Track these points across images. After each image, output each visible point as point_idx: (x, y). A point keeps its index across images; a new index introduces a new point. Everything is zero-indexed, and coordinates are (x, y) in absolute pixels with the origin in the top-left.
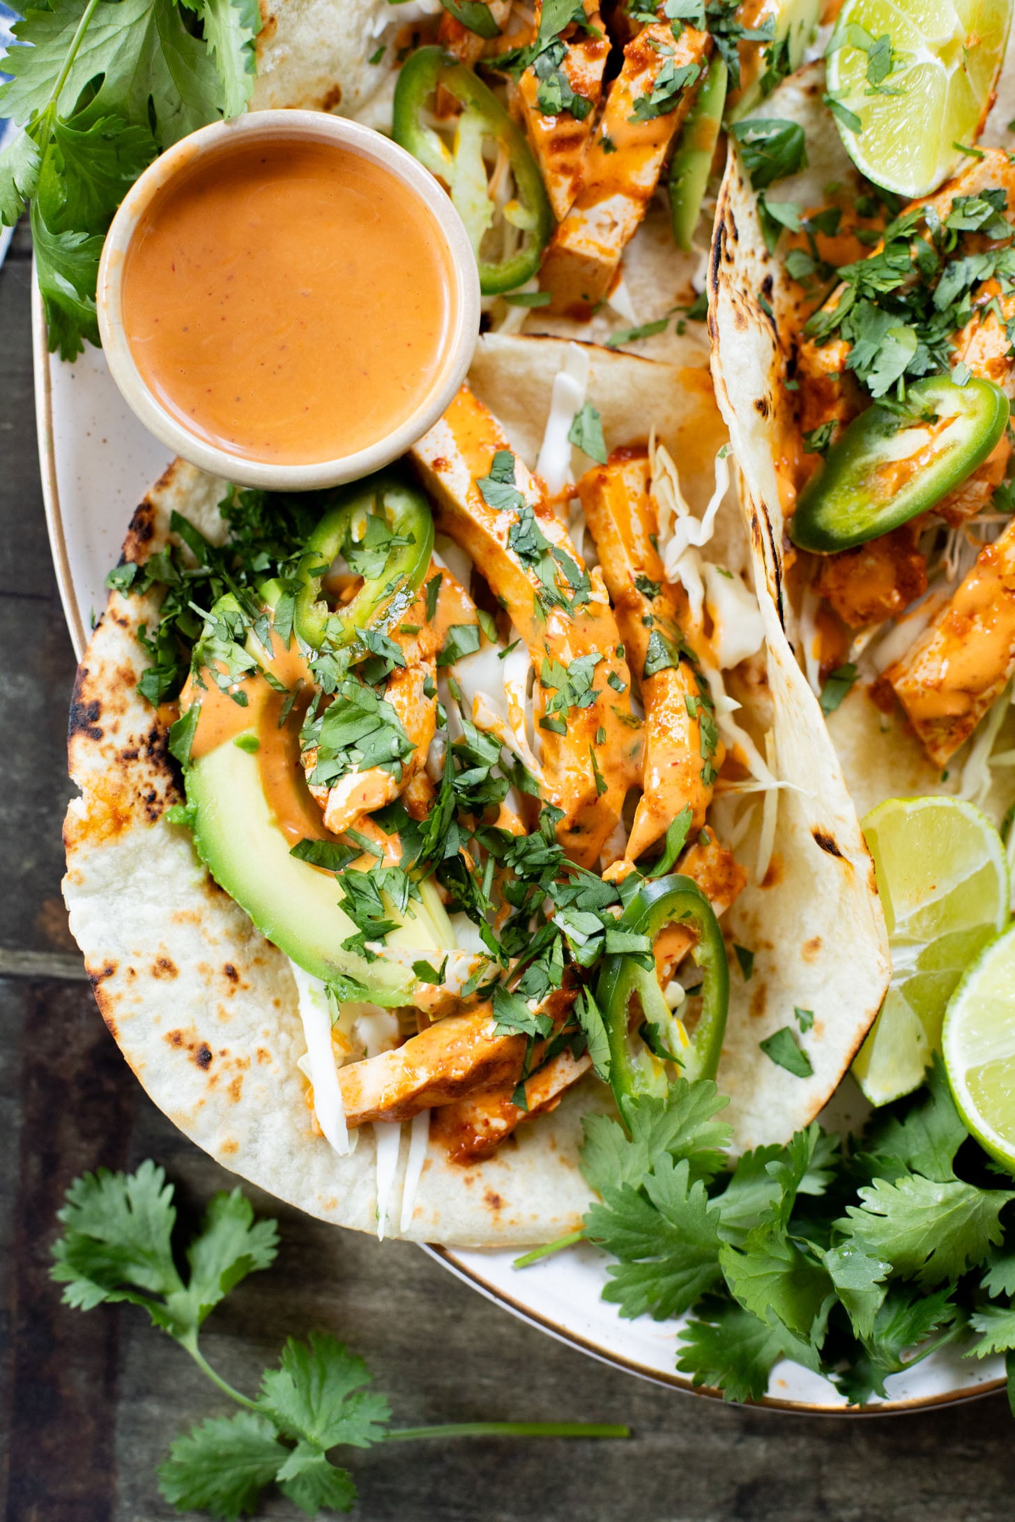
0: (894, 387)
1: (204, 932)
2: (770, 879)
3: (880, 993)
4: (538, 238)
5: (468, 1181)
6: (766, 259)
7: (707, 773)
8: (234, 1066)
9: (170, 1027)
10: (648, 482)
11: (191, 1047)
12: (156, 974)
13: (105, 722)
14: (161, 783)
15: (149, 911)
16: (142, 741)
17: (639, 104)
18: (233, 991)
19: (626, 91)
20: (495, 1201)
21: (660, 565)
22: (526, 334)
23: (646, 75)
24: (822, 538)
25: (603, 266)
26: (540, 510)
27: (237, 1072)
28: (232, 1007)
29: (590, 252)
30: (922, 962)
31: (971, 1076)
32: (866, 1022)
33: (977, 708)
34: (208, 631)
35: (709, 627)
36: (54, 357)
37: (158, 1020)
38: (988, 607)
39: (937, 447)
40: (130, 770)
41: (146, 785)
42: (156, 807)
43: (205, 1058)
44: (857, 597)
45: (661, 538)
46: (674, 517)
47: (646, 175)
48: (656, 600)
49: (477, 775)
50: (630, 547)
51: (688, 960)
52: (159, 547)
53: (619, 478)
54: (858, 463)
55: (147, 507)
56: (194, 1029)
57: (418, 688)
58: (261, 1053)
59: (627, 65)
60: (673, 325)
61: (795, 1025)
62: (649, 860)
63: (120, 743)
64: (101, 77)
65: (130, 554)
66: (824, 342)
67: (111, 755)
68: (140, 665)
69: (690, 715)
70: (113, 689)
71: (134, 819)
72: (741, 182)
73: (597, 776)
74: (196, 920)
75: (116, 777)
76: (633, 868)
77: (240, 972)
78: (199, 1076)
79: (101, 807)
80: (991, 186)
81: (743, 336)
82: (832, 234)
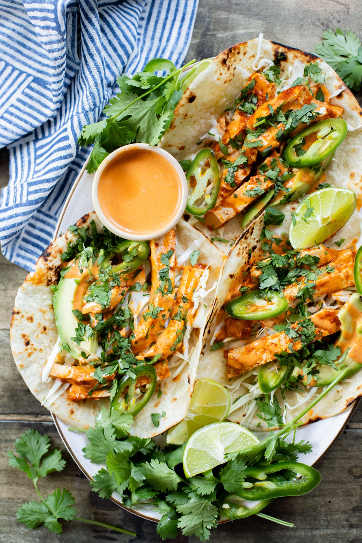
0: (266, 289)
1: (44, 316)
2: (175, 379)
3: (181, 419)
4: (209, 207)
5: (69, 404)
6: (257, 242)
7: (173, 348)
8: (33, 349)
9: (24, 332)
10: (201, 276)
11: (26, 339)
12: (28, 319)
13: (50, 258)
14: (54, 279)
15: (35, 305)
16: (55, 267)
17: (247, 191)
18: (43, 333)
19: (246, 187)
20: (72, 412)
21: (192, 296)
22: (194, 226)
23: (252, 186)
24: (231, 312)
25: (220, 222)
26: (172, 269)
27: (33, 350)
28: (40, 336)
29: (219, 217)
30: (195, 418)
31: (190, 449)
32: (175, 424)
33: (243, 370)
34: (83, 252)
35: (194, 316)
36: (86, 171)
37: (22, 329)
38: (258, 349)
39: (267, 308)
40: (49, 272)
41: (51, 277)
42: (50, 283)
43: (27, 344)
44: (232, 329)
45: (196, 290)
46: (201, 287)
47: (241, 207)
48: (185, 303)
49: (123, 318)
50: (187, 288)
51: (145, 386)
52: (85, 226)
53: (194, 271)
54: (249, 300)
55: (88, 215)
56: (29, 336)
57: (120, 292)
58: (41, 350)
59: (249, 181)
60: (230, 243)
61: (161, 414)
62: (148, 359)
63: (50, 265)
64: (130, 116)
65: (78, 224)
66: (257, 269)
67: (46, 266)
68: (65, 250)
69: (176, 334)
70: (56, 252)
71: (43, 283)
72: (261, 221)
73: (147, 335)
74: (44, 312)
75: (45, 272)
76: (144, 359)
77: (47, 330)
78: (24, 347)
79: (37, 277)
80: (317, 256)
81: (236, 258)
82: (277, 244)
